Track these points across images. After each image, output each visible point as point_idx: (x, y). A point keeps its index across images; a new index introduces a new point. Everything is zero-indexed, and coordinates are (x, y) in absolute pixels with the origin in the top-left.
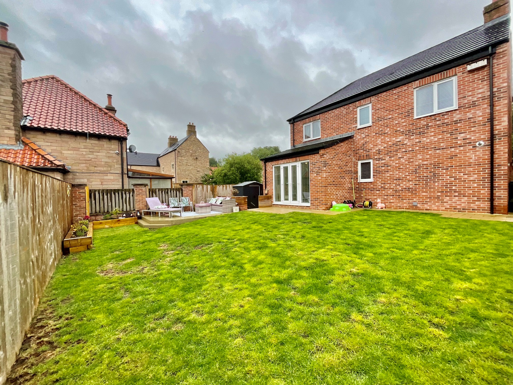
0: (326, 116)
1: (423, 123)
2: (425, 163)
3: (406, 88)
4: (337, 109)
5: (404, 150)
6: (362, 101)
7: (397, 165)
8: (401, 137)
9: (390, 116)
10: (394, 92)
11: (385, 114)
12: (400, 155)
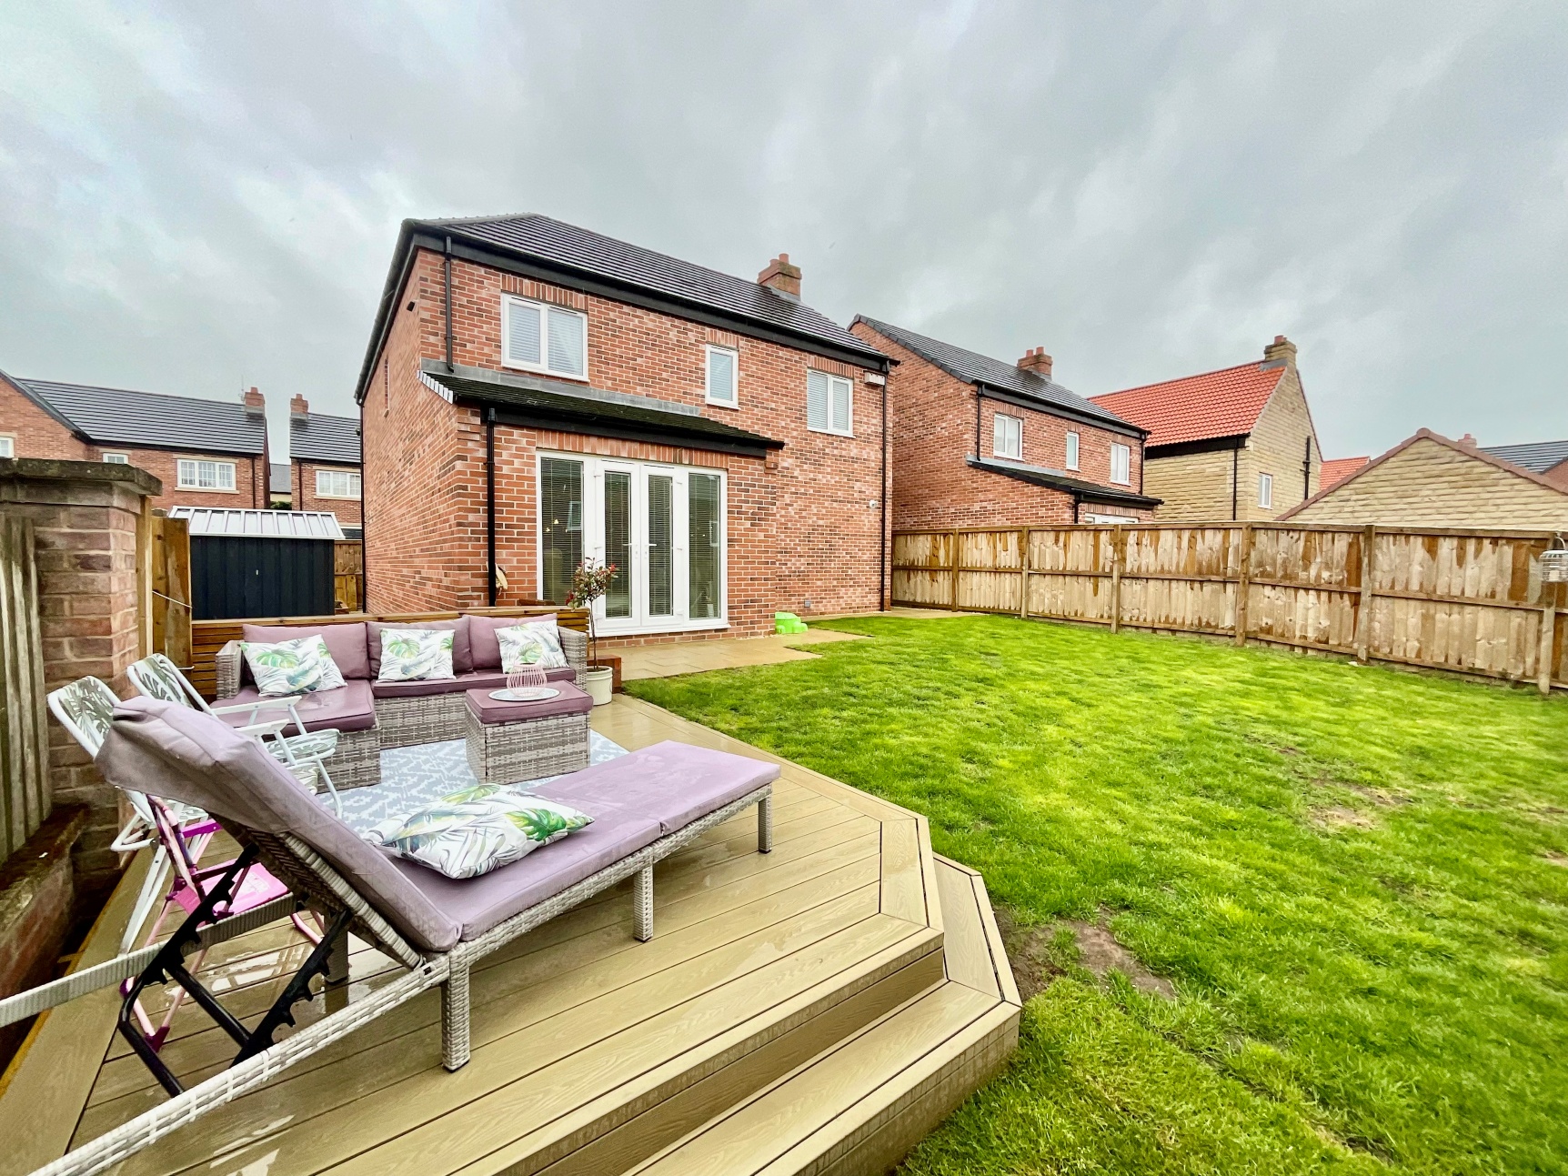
0: (612, 315)
1: (819, 443)
2: (821, 522)
3: (797, 357)
4: (652, 315)
5: (793, 489)
6: (719, 333)
7: (783, 520)
8: (790, 460)
9: (773, 405)
10: (781, 353)
11: (765, 395)
12: (787, 499)
